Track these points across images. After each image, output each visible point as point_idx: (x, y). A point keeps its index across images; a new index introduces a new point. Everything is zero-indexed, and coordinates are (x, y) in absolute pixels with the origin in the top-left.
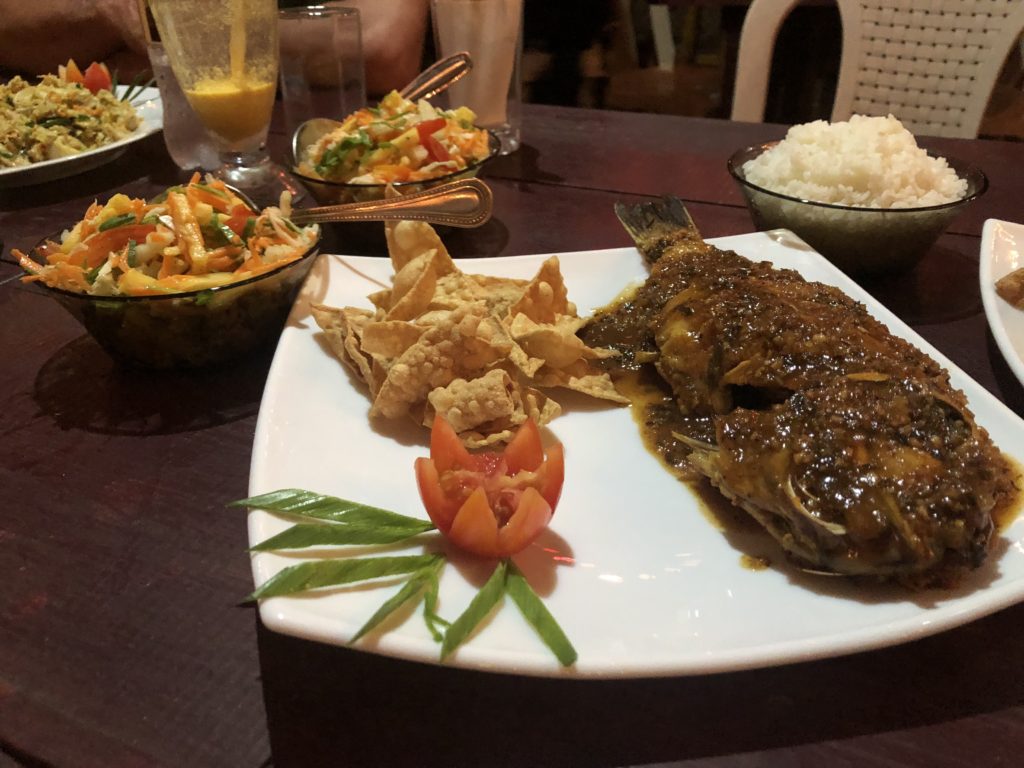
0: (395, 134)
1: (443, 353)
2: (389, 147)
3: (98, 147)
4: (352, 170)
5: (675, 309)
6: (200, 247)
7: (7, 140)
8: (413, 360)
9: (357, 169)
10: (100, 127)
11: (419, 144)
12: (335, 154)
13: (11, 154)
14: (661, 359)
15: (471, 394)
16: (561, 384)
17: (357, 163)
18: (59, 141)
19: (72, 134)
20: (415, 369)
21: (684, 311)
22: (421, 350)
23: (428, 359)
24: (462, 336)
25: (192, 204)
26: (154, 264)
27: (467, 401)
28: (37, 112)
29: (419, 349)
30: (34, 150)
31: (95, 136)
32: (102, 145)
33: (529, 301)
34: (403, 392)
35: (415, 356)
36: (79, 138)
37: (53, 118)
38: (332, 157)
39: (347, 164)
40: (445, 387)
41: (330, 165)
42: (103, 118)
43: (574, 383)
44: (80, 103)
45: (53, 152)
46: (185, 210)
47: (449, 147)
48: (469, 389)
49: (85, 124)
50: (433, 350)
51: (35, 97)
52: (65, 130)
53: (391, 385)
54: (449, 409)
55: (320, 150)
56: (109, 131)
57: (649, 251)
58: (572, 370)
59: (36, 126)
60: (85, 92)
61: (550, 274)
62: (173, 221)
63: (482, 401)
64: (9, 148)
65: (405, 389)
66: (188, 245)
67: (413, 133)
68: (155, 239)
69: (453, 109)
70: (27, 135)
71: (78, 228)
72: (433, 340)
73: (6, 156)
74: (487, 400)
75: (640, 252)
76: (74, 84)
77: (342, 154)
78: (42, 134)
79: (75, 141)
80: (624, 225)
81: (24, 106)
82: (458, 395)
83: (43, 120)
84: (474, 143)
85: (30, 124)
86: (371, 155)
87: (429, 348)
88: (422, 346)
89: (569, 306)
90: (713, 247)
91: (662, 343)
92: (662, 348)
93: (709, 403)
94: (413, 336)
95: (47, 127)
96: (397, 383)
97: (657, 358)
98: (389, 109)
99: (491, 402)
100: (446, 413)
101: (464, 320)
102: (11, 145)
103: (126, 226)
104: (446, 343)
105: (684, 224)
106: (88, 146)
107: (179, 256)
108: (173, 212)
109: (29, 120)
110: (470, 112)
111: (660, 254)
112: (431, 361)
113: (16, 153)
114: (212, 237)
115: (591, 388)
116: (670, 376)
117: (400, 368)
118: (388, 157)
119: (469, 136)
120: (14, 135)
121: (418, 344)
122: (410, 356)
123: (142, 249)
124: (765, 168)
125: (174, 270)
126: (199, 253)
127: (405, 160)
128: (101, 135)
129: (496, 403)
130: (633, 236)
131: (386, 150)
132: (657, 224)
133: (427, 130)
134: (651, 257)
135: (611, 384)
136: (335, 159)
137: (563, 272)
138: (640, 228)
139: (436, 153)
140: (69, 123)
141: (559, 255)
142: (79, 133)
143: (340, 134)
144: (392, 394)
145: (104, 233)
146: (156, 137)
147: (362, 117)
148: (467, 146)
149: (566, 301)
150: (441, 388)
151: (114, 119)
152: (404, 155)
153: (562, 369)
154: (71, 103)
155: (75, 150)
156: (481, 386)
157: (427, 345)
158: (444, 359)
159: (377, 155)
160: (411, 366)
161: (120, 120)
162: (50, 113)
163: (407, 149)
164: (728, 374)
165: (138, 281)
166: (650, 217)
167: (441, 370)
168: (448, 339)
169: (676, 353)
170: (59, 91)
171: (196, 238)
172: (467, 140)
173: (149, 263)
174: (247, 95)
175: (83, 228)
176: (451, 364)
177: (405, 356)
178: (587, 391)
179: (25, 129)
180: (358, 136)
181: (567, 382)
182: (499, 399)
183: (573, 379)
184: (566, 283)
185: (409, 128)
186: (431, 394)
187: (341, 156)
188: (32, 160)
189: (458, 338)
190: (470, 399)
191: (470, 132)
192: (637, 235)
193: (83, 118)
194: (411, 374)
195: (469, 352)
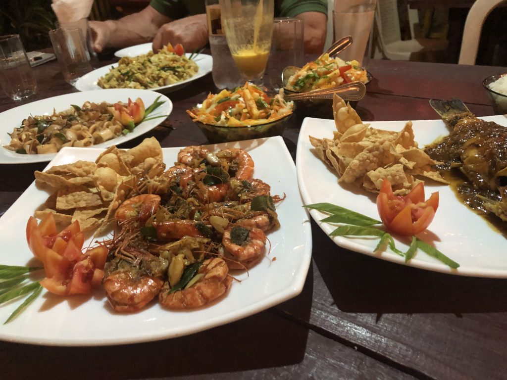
0: (329, 72)
1: (374, 156)
2: (327, 77)
3: (184, 80)
4: (309, 88)
5: (470, 145)
6: (256, 109)
7: (150, 77)
8: (361, 159)
9: (312, 87)
10: (185, 71)
11: (340, 76)
12: (303, 81)
13: (152, 82)
14: (463, 166)
15: (388, 173)
16: (420, 174)
17: (312, 85)
18: (170, 77)
19: (174, 74)
20: (362, 162)
21: (475, 146)
22: (365, 155)
23: (368, 158)
24: (383, 149)
25: (251, 93)
26: (239, 115)
27: (386, 176)
28: (161, 65)
29: (364, 154)
30: (161, 81)
31: (183, 75)
32: (186, 79)
33: (401, 139)
34: (356, 172)
35: (362, 157)
36: (176, 76)
37: (167, 68)
38: (301, 82)
39: (308, 85)
40: (374, 170)
41: (301, 86)
42: (185, 67)
43: (426, 174)
44: (177, 61)
45: (167, 82)
46: (249, 96)
47: (351, 77)
48: (387, 171)
49: (179, 70)
50: (370, 155)
51: (159, 59)
52: (172, 72)
53: (351, 168)
54: (378, 179)
55: (294, 79)
56: (189, 73)
57: (450, 121)
58: (423, 168)
59: (161, 71)
60: (177, 56)
61: (408, 128)
62: (244, 100)
63: (394, 176)
64: (151, 80)
65: (356, 170)
66: (251, 108)
67: (337, 71)
68: (239, 106)
69: (350, 61)
70: (158, 75)
71: (205, 102)
72: (370, 151)
73: (150, 83)
74: (396, 176)
75: (444, 122)
76: (172, 53)
77: (306, 81)
78: (164, 74)
79: (176, 77)
80: (435, 110)
81: (155, 63)
82: (382, 174)
83: (164, 69)
84: (361, 76)
85: (159, 70)
86: (318, 81)
87: (368, 154)
88: (365, 153)
89: (415, 143)
90: (483, 121)
91: (465, 159)
92: (464, 161)
93: (489, 184)
94: (361, 149)
95: (165, 71)
96: (353, 168)
97: (461, 166)
98: (323, 62)
99: (397, 177)
100: (377, 181)
101: (384, 144)
102: (152, 79)
103: (228, 101)
104: (376, 152)
105: (465, 110)
106: (180, 79)
107: (248, 113)
108: (244, 97)
109: (159, 68)
110: (357, 62)
111: (456, 122)
112: (369, 159)
113: (154, 82)
114: (260, 106)
115: (433, 176)
116: (468, 173)
117: (355, 161)
118: (326, 82)
119: (359, 72)
120: (153, 75)
121: (363, 152)
122: (360, 157)
123: (234, 110)
124: (501, 86)
125: (246, 118)
126: (256, 111)
127: (334, 83)
128: (185, 74)
129: (400, 177)
130: (441, 115)
131: (325, 79)
132: (451, 110)
133: (343, 70)
134: (451, 124)
135: (440, 176)
136: (302, 83)
137: (413, 128)
138: (444, 112)
139: (347, 80)
140: (173, 69)
141: (412, 121)
142: (177, 73)
143: (303, 73)
144: (350, 172)
145: (220, 104)
146: (209, 76)
147: (312, 65)
148: (358, 77)
149: (414, 142)
150: (373, 171)
151: (189, 67)
152: (333, 81)
153: (420, 168)
154: (174, 61)
155: (176, 81)
156: (393, 170)
157: (368, 153)
158: (375, 159)
159: (321, 81)
160: (360, 161)
161: (192, 68)
162: (166, 65)
163: (334, 78)
164: (499, 172)
165: (234, 121)
166: (448, 107)
167: (373, 163)
168: (377, 151)
169: (471, 164)
170: (168, 56)
171: (254, 106)
172: (358, 74)
173: (236, 115)
174: (259, 57)
175: (207, 103)
176: (378, 161)
177: (357, 157)
178: (431, 177)
179: (157, 72)
180: (311, 73)
181: (423, 173)
182: (401, 176)
183: (425, 172)
184: (414, 133)
185: (335, 70)
186: (368, 173)
187: (305, 82)
188: (160, 85)
189: (382, 150)
190: (388, 175)
191: (359, 71)
192: (442, 114)
193: (179, 67)
194: (360, 165)
195: (386, 156)
